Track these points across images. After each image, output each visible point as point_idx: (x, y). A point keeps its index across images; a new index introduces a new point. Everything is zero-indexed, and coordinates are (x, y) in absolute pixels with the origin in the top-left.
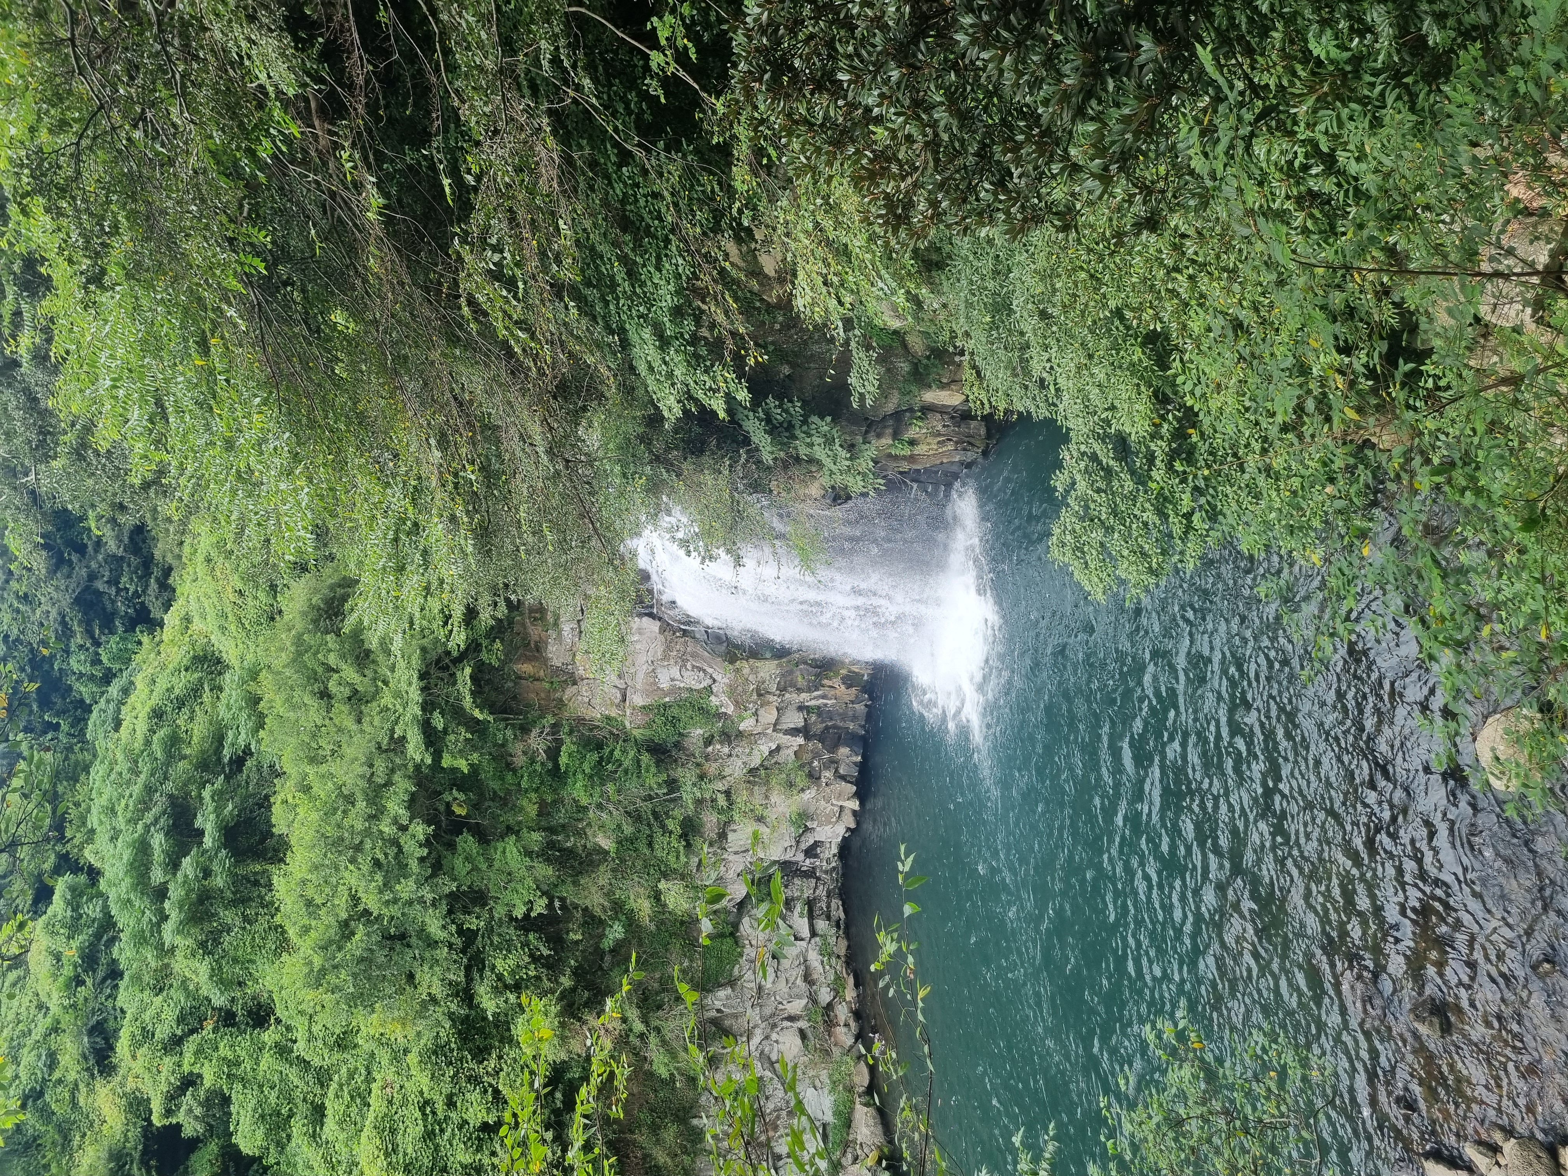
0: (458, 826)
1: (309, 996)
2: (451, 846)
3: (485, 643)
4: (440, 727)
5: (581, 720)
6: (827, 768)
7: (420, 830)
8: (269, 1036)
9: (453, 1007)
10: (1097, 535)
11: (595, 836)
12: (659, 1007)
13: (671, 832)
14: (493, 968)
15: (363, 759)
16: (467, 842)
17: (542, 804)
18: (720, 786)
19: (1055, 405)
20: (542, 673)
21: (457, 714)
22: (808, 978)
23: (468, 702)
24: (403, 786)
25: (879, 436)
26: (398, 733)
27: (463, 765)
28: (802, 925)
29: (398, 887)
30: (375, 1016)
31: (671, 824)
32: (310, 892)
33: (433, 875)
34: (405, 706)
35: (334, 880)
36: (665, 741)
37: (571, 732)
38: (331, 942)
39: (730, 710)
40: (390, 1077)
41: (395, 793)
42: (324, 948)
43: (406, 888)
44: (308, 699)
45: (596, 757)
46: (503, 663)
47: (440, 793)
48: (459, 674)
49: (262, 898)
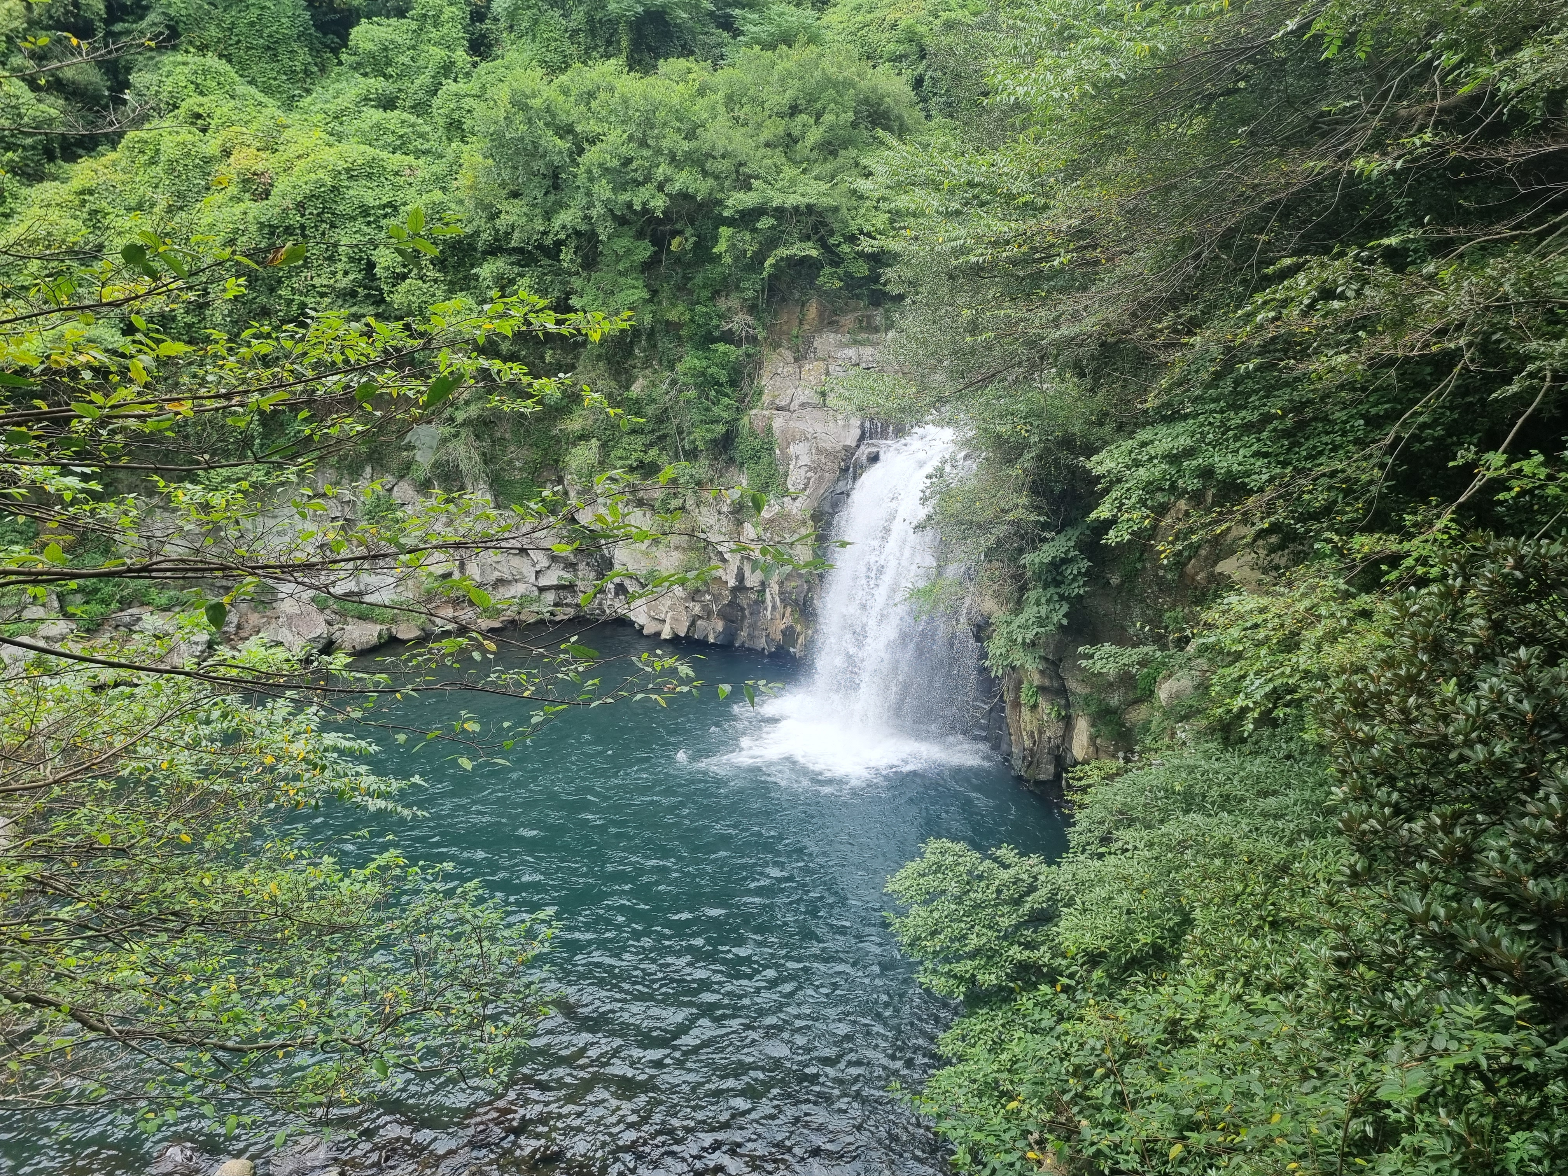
0: (660, 241)
1: (502, 94)
2: (640, 235)
3: (841, 271)
4: (759, 225)
5: (759, 365)
6: (704, 608)
7: (659, 203)
8: (461, 56)
9: (484, 236)
10: (953, 888)
11: (644, 377)
12: (477, 437)
13: (645, 452)
14: (522, 276)
15: (730, 149)
16: (644, 251)
17: (679, 326)
18: (690, 503)
19: (1083, 852)
20: (807, 327)
21: (771, 242)
22: (500, 582)
23: (783, 252)
24: (702, 187)
25: (1042, 672)
26: (755, 183)
27: (721, 247)
28: (551, 578)
29: (604, 181)
30: (480, 159)
31: (653, 452)
32: (602, 96)
33: (615, 217)
34: (782, 190)
35: (613, 119)
36: (736, 448)
37: (748, 355)
38: (553, 116)
39: (765, 514)
40: (419, 173)
41: (696, 180)
42: (548, 109)
43: (603, 190)
44: (790, 94)
45: (723, 379)
46: (818, 289)
47: (692, 224)
48: (810, 244)
49: (594, 49)
